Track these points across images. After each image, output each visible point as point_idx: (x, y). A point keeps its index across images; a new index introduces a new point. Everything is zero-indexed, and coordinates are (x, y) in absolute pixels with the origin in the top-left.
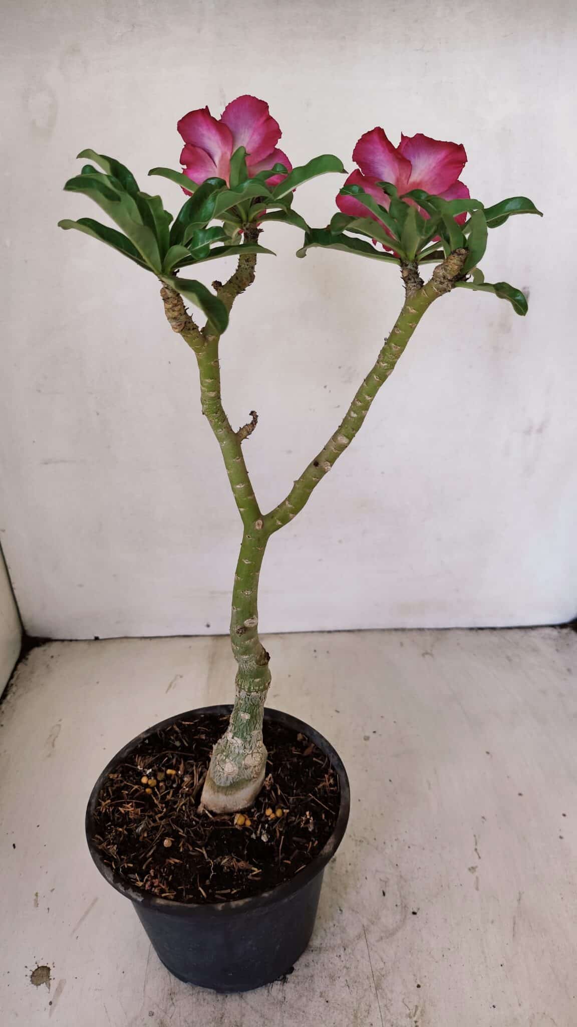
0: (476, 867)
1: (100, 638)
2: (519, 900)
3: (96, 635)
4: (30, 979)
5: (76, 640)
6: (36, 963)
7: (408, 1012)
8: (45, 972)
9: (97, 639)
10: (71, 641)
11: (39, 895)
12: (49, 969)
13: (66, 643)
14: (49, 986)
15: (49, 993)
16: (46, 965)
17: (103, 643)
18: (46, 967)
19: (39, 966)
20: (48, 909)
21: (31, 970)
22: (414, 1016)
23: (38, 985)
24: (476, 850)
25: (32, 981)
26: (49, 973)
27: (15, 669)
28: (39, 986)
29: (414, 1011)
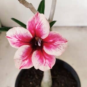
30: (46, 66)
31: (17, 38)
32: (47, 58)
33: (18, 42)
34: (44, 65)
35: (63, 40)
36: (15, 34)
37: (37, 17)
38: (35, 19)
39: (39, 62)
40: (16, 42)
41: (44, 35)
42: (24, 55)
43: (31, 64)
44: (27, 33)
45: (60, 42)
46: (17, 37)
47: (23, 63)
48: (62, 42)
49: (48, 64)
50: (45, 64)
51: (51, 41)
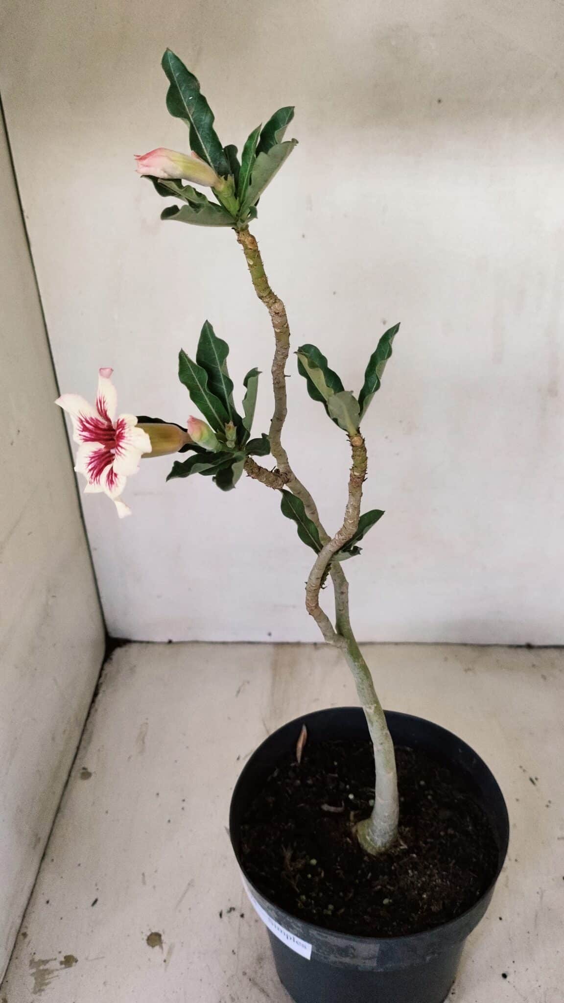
1: (174, 640)
3: (170, 639)
4: (145, 942)
5: (153, 642)
6: (150, 930)
8: (157, 938)
9: (170, 642)
10: (148, 642)
11: (146, 874)
12: (160, 935)
13: (144, 645)
14: (162, 947)
15: (162, 953)
17: (176, 646)
18: (158, 933)
19: (153, 932)
20: (154, 887)
21: (146, 935)
23: (153, 946)
25: (148, 944)
26: (161, 938)
27: (102, 669)
28: (154, 948)
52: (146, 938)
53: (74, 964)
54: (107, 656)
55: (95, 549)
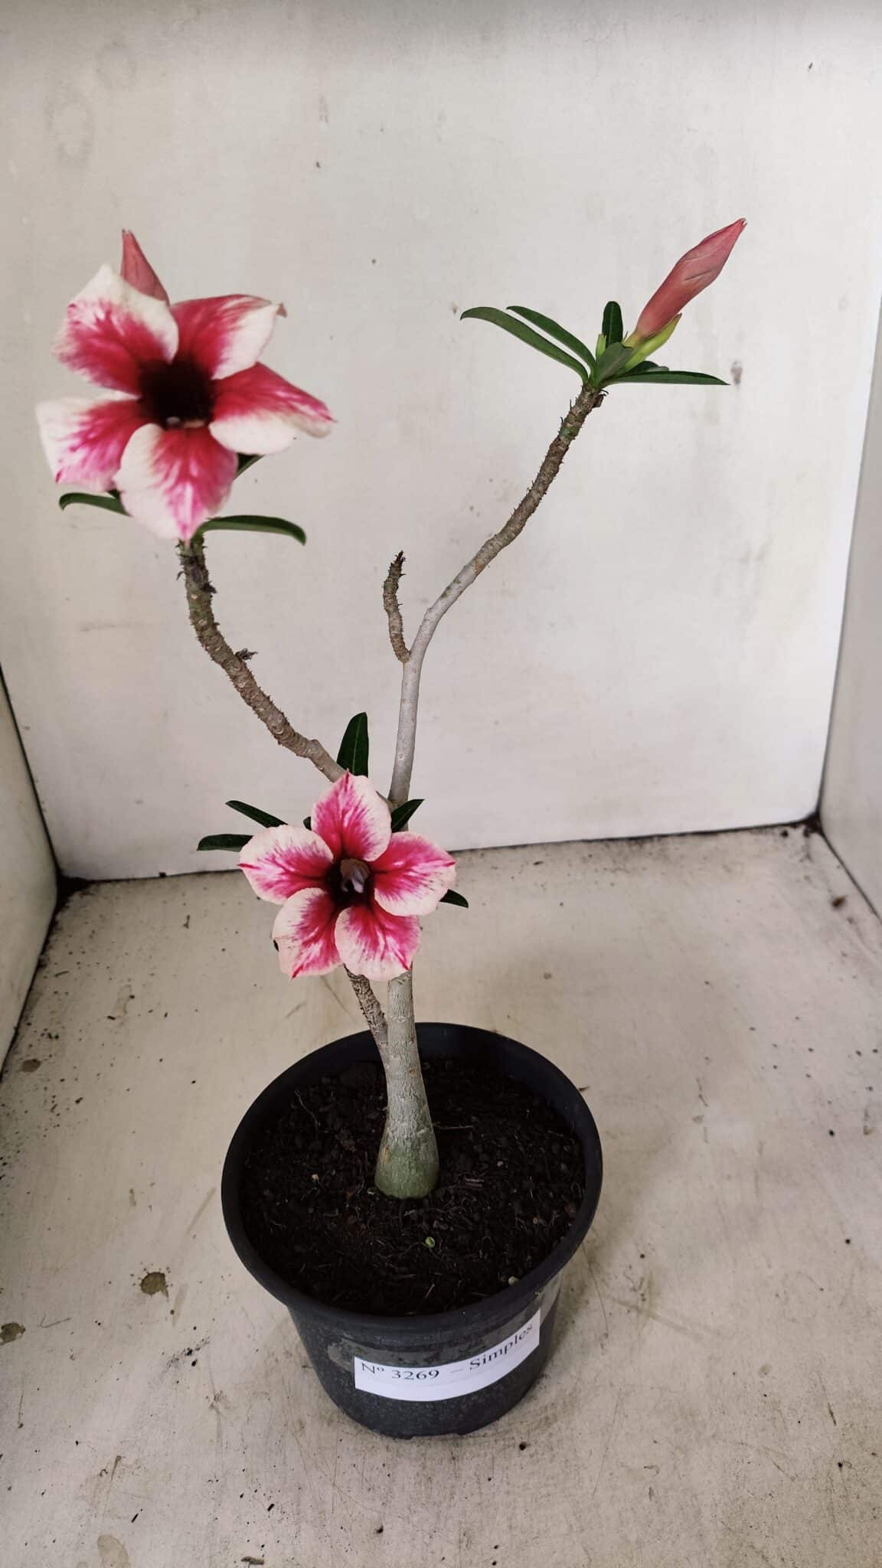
0: (703, 1116)
1: (168, 873)
2: (760, 1151)
3: (162, 871)
4: (138, 1289)
5: (134, 880)
6: (145, 1270)
7: (631, 1285)
8: (159, 1279)
9: (163, 875)
10: (128, 880)
11: (134, 1191)
12: (163, 1275)
13: (121, 883)
14: (167, 1294)
15: (168, 1301)
16: (157, 1271)
17: (171, 879)
18: (159, 1273)
19: (150, 1272)
20: (150, 1207)
21: (139, 1278)
22: (640, 1288)
23: (152, 1293)
24: (700, 1096)
25: (144, 1290)
26: (164, 1279)
27: (53, 920)
28: (154, 1295)
29: (639, 1283)
30: (389, 960)
31: (279, 865)
32: (387, 929)
33: (284, 877)
34: (382, 958)
35: (439, 859)
36: (274, 852)
37: (346, 790)
38: (340, 797)
39: (363, 947)
40: (276, 879)
41: (374, 845)
42: (305, 925)
43: (333, 957)
44: (315, 843)
45: (428, 864)
46: (280, 861)
47: (305, 955)
48: (436, 866)
49: (396, 955)
50: (384, 952)
51: (399, 863)
52: (140, 1281)
53: (20, 1334)
54: (61, 904)
55: (27, 728)
